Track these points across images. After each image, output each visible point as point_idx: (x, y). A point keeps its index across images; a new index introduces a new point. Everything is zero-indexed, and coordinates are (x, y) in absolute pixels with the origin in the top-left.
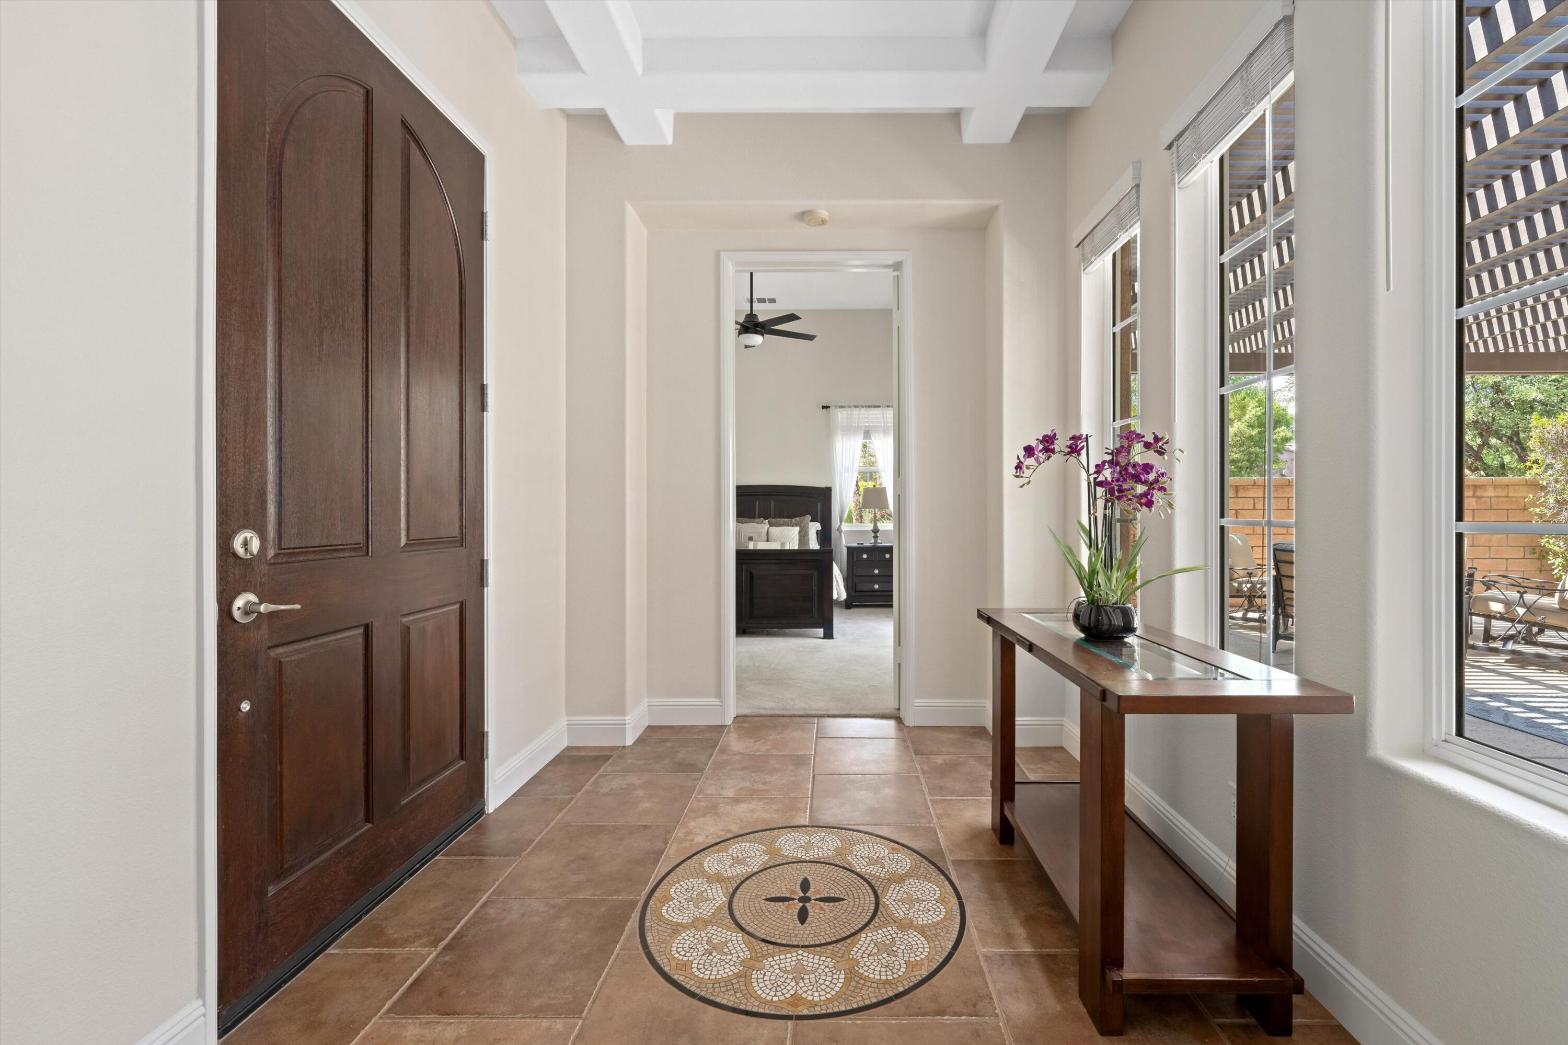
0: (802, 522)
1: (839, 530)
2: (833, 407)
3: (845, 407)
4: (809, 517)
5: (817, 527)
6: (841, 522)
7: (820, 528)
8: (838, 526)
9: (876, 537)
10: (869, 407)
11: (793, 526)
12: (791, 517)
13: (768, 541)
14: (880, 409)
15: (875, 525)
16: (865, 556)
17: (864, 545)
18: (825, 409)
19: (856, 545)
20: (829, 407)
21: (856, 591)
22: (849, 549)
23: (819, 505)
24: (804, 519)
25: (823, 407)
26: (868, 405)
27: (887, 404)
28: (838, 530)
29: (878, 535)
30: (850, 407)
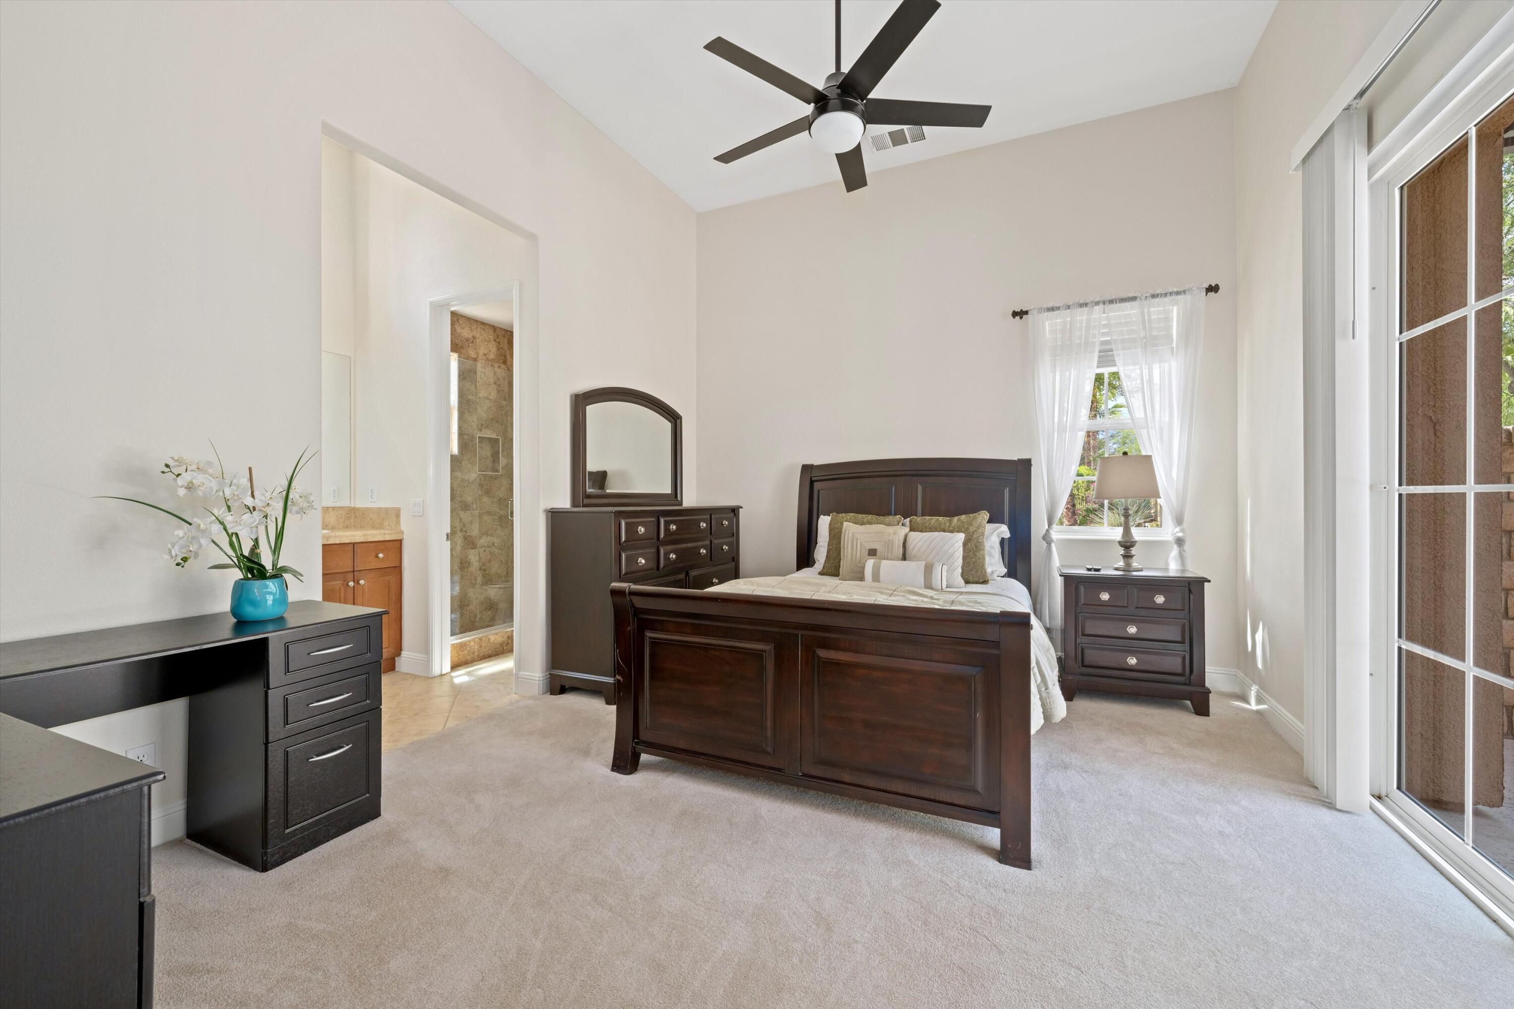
0: (970, 524)
1: (1047, 538)
2: (1035, 312)
3: (1058, 308)
4: (985, 515)
5: (1003, 532)
6: (1050, 524)
7: (1007, 535)
8: (1044, 532)
9: (1127, 557)
10: (1111, 302)
11: (952, 532)
12: (951, 513)
13: (904, 558)
14: (1134, 304)
15: (1127, 531)
16: (1105, 596)
17: (1102, 572)
18: (1018, 318)
19: (1083, 572)
20: (1026, 313)
21: (1083, 665)
22: (1069, 580)
23: (1007, 492)
24: (974, 518)
25: (1015, 314)
26: (1108, 297)
27: (1152, 292)
28: (1044, 538)
29: (1134, 551)
30: (1069, 307)
